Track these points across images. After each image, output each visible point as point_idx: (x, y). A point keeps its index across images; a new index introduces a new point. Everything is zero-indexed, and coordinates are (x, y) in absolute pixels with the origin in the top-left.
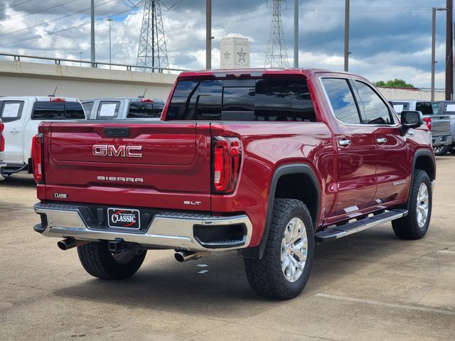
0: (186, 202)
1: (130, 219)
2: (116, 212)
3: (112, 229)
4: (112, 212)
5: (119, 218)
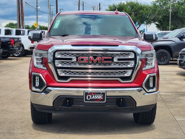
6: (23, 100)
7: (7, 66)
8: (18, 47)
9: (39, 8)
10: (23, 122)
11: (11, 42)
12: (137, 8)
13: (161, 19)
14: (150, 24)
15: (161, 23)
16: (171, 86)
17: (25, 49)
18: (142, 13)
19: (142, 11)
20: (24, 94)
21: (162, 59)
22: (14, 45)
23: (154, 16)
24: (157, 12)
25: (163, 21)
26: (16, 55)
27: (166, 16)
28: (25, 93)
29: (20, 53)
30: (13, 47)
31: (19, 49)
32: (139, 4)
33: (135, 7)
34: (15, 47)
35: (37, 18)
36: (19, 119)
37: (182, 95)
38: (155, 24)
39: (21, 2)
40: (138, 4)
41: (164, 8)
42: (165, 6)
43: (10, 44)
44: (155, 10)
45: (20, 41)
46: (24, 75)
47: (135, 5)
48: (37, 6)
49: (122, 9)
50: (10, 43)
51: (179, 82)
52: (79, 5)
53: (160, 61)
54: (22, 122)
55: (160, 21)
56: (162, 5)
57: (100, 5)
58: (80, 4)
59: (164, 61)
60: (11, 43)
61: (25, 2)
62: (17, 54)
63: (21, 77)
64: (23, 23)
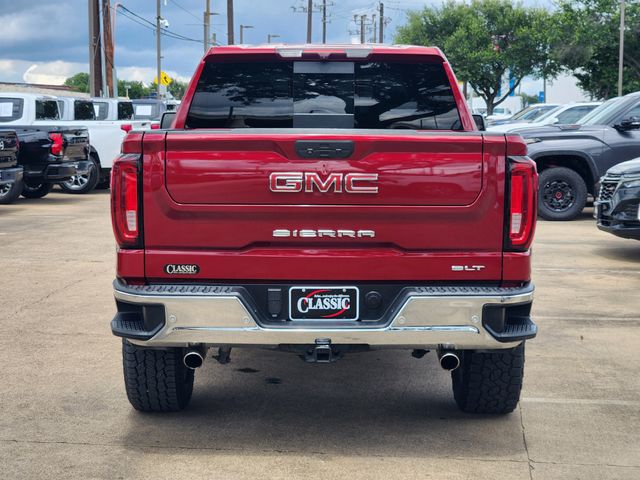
0: (454, 268)
1: (340, 303)
2: (308, 293)
3: (296, 324)
4: (297, 294)
5: (314, 303)
6: (48, 336)
7: (36, 224)
8: (78, 159)
9: (167, 24)
10: (27, 406)
11: (53, 141)
12: (507, 21)
13: (593, 57)
14: (554, 75)
15: (594, 70)
16: (554, 291)
17: (103, 166)
18: (524, 39)
19: (525, 30)
20: (60, 317)
21: (558, 200)
22: (61, 153)
23: (567, 50)
24: (577, 36)
25: (601, 64)
26: (74, 187)
27: (608, 48)
28: (63, 315)
29: (86, 180)
30: (59, 161)
31: (81, 167)
32: (514, 7)
33: (500, 18)
34: (66, 158)
35: (159, 57)
36: (17, 396)
37: (578, 322)
38: (576, 75)
39: (104, 6)
40: (511, 7)
41: (603, 19)
42: (605, 14)
43: (50, 150)
44: (570, 29)
45: (86, 140)
46: (78, 254)
47: (502, 9)
48: (159, 18)
49: (455, 26)
50: (50, 148)
51: (590, 279)
52: (310, 11)
53: (553, 206)
54: (20, 407)
55: (590, 66)
56: (593, 11)
57: (381, 11)
58: (313, 9)
59: (563, 207)
60: (53, 146)
61: (119, 5)
62: (76, 183)
63: (67, 261)
64: (109, 75)
